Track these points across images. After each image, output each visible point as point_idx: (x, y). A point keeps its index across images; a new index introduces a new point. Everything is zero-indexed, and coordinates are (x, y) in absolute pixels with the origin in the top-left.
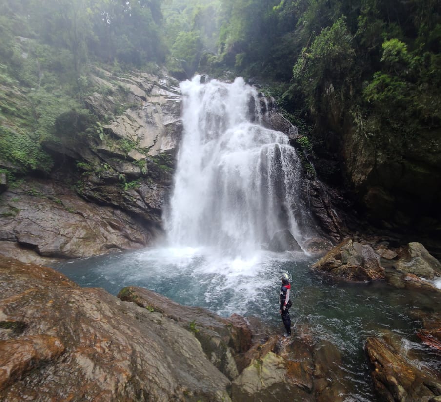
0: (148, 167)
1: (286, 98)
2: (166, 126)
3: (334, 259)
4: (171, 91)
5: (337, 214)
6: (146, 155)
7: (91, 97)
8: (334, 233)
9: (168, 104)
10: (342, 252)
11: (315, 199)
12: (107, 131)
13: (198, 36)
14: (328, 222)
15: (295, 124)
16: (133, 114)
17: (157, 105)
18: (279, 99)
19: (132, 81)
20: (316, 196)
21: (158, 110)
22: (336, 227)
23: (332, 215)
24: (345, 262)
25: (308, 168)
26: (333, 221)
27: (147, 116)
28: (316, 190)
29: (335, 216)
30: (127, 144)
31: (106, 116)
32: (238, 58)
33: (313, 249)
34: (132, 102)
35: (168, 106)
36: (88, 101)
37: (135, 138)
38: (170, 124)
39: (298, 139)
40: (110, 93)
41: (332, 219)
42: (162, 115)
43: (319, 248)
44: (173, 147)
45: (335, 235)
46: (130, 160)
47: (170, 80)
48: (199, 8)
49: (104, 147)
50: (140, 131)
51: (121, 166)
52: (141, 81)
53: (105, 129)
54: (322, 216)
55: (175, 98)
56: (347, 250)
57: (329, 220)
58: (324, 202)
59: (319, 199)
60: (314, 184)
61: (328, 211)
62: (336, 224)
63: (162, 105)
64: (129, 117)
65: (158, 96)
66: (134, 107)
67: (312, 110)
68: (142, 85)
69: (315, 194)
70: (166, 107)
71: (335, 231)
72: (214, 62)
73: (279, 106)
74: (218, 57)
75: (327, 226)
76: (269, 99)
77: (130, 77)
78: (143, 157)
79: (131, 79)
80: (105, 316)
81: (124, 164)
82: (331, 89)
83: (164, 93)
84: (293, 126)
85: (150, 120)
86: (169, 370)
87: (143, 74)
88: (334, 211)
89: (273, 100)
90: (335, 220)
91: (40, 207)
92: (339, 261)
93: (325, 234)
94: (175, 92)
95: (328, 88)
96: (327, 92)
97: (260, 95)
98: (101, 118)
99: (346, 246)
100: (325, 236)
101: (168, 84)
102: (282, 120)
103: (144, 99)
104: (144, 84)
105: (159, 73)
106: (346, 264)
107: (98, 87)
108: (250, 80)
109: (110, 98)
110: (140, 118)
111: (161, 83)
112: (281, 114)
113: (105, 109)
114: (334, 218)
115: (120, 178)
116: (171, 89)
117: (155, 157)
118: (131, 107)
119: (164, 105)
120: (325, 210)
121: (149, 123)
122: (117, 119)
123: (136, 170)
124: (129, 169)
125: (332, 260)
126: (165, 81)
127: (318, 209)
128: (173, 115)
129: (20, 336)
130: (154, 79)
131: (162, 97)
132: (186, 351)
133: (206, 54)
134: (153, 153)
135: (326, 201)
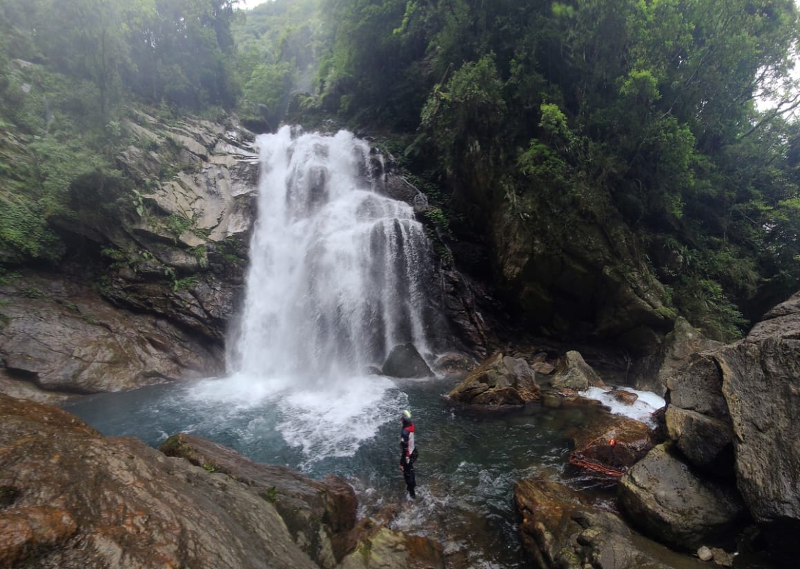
0: (209, 257)
1: (411, 155)
2: (236, 198)
3: (478, 382)
4: (244, 149)
5: (484, 319)
6: (205, 239)
7: (125, 153)
8: (479, 345)
9: (239, 167)
10: (488, 371)
11: (452, 297)
12: (149, 204)
13: (286, 71)
14: (470, 331)
15: (423, 190)
16: (188, 180)
17: (222, 168)
18: (400, 157)
19: (186, 132)
20: (453, 293)
21: (225, 175)
22: (481, 337)
23: (476, 320)
24: (493, 385)
25: (442, 254)
26: (478, 330)
27: (208, 183)
28: (454, 283)
29: (481, 322)
30: (178, 223)
31: (148, 180)
32: (345, 101)
33: (449, 370)
34: (186, 162)
35: (240, 169)
36: (120, 158)
37: (190, 215)
38: (242, 195)
39: (427, 211)
40: (154, 147)
41: (475, 325)
42: (229, 182)
43: (457, 368)
44: (245, 228)
45: (481, 348)
46: (183, 246)
47: (242, 133)
48: (289, 31)
49: (144, 227)
50: (197, 205)
51: (168, 255)
52: (201, 133)
53: (145, 200)
54: (461, 322)
55: (249, 157)
56: (496, 368)
57: (472, 328)
58: (465, 302)
59: (458, 298)
60: (451, 275)
61: (470, 316)
62: (482, 333)
63: (230, 169)
64: (181, 184)
65: (224, 155)
66: (189, 170)
67: (449, 172)
68: (201, 138)
69: (452, 289)
70: (236, 171)
71: (480, 343)
72: (309, 106)
73: (400, 166)
74: (315, 99)
75: (469, 336)
76: (386, 156)
77: (184, 126)
78: (202, 242)
79: (185, 129)
80: (141, 479)
81: (174, 252)
82: (476, 147)
83: (233, 151)
84: (420, 194)
85: (213, 188)
86: (239, 559)
87: (203, 123)
88: (479, 314)
89: (392, 158)
90: (480, 328)
91: (43, 314)
92: (485, 384)
93: (466, 349)
94: (251, 150)
95: (473, 145)
96: (471, 149)
97: (373, 152)
98: (140, 183)
99: (494, 363)
100: (467, 352)
101: (239, 139)
102: (405, 185)
103: (204, 158)
104: (204, 137)
105: (226, 121)
106: (494, 387)
107: (136, 138)
108: (359, 132)
109: (154, 155)
110: (198, 185)
111: (229, 136)
112: (403, 178)
113: (146, 170)
114: (479, 325)
115: (166, 273)
116: (244, 146)
117: (219, 243)
118: (184, 169)
119: (233, 168)
120: (466, 313)
121: (211, 193)
122: (163, 185)
123: (192, 261)
124: (181, 259)
125: (475, 385)
126: (234, 134)
127: (455, 313)
128: (246, 182)
129: (9, 508)
130: (219, 130)
131: (230, 157)
132: (263, 530)
133: (298, 96)
134: (216, 236)
135: (468, 301)
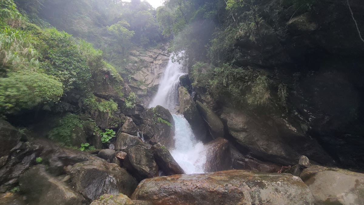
0: (147, 92)
2: (159, 74)
6: (147, 87)
7: (127, 66)
12: (132, 78)
16: (145, 70)
17: (157, 65)
21: (157, 67)
27: (151, 70)
30: (139, 83)
31: (133, 72)
34: (145, 65)
36: (126, 67)
37: (144, 80)
38: (161, 73)
40: (136, 62)
42: (158, 69)
44: (159, 83)
46: (140, 89)
50: (146, 77)
51: (136, 92)
52: (152, 54)
55: (167, 60)
64: (143, 72)
65: (159, 60)
66: (146, 67)
68: (152, 56)
70: (161, 65)
77: (146, 54)
78: (146, 88)
79: (147, 55)
81: (138, 91)
85: (153, 72)
87: (154, 50)
98: (131, 73)
103: (152, 62)
104: (153, 56)
107: (131, 61)
109: (136, 65)
110: (148, 71)
111: (163, 53)
113: (133, 69)
117: (151, 88)
118: (144, 67)
121: (151, 73)
122: (137, 73)
123: (142, 93)
124: (140, 93)
134: (150, 86)
